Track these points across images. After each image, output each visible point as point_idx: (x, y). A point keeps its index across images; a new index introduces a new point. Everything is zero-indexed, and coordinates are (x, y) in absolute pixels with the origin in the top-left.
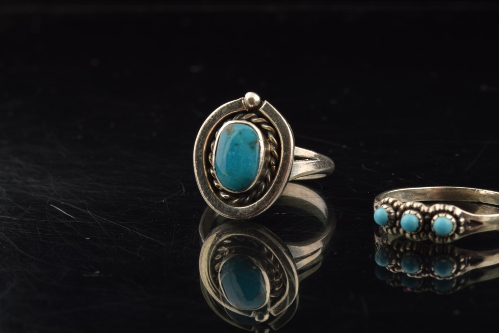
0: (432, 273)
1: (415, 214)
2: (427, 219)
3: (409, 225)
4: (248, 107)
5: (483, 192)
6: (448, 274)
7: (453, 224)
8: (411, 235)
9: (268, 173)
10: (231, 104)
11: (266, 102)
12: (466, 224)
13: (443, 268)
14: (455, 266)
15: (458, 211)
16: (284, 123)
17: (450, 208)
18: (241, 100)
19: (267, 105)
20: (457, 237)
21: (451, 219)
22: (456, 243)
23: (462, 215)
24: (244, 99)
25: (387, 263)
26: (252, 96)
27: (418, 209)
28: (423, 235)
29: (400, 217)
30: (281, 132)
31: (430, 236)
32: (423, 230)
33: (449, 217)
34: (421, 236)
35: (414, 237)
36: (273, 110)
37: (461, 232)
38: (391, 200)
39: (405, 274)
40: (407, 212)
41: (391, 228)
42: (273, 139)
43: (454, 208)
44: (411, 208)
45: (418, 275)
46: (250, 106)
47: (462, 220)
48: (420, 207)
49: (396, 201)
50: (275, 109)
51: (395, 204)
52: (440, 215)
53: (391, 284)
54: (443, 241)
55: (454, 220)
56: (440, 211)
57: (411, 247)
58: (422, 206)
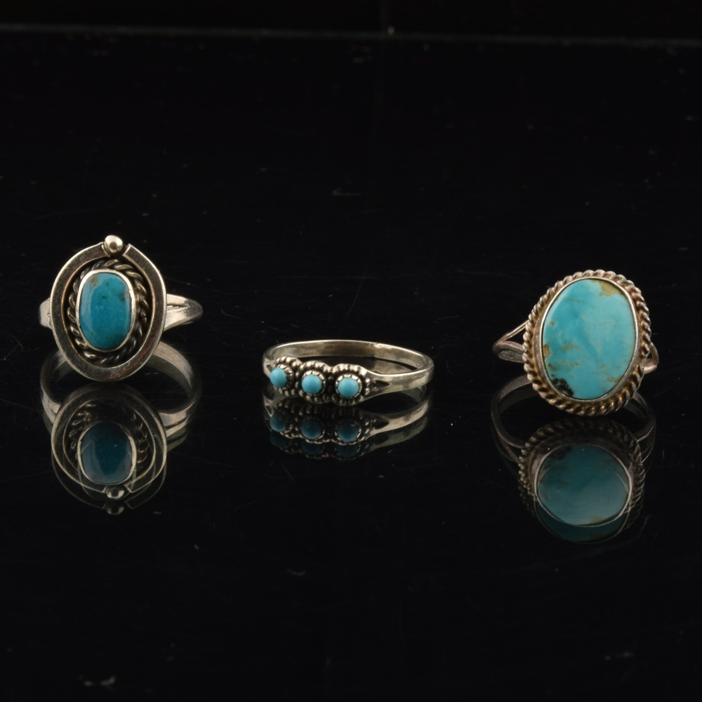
0: (335, 438)
1: (318, 375)
2: (331, 380)
3: (312, 387)
4: (109, 253)
5: (378, 346)
6: (353, 439)
7: (359, 384)
8: (312, 398)
9: (138, 327)
10: (89, 250)
11: (130, 246)
12: (372, 385)
13: (349, 432)
14: (360, 431)
15: (364, 371)
16: (153, 269)
17: (355, 368)
18: (100, 246)
19: (131, 249)
20: (362, 399)
21: (357, 380)
22: (361, 406)
23: (368, 375)
24: (104, 244)
25: (284, 428)
26: (112, 240)
27: (320, 370)
28: (326, 398)
29: (300, 379)
30: (151, 280)
31: (333, 399)
32: (326, 392)
33: (355, 377)
34: (324, 398)
35: (316, 399)
36: (140, 254)
37: (367, 394)
38: (288, 360)
39: (303, 440)
40: (308, 373)
41: (289, 390)
42: (141, 288)
43: (359, 368)
44: (312, 368)
45: (318, 440)
46: (112, 251)
47: (368, 381)
48: (322, 367)
49: (295, 360)
50: (142, 254)
51: (294, 364)
52: (345, 376)
53: (287, 451)
54: (347, 403)
55: (359, 381)
56: (344, 372)
57: (312, 410)
58: (324, 366)
